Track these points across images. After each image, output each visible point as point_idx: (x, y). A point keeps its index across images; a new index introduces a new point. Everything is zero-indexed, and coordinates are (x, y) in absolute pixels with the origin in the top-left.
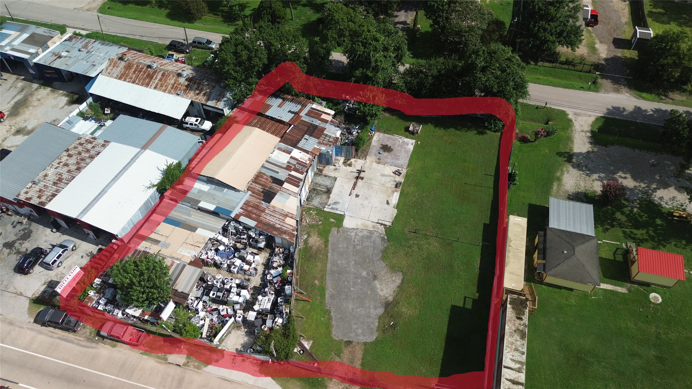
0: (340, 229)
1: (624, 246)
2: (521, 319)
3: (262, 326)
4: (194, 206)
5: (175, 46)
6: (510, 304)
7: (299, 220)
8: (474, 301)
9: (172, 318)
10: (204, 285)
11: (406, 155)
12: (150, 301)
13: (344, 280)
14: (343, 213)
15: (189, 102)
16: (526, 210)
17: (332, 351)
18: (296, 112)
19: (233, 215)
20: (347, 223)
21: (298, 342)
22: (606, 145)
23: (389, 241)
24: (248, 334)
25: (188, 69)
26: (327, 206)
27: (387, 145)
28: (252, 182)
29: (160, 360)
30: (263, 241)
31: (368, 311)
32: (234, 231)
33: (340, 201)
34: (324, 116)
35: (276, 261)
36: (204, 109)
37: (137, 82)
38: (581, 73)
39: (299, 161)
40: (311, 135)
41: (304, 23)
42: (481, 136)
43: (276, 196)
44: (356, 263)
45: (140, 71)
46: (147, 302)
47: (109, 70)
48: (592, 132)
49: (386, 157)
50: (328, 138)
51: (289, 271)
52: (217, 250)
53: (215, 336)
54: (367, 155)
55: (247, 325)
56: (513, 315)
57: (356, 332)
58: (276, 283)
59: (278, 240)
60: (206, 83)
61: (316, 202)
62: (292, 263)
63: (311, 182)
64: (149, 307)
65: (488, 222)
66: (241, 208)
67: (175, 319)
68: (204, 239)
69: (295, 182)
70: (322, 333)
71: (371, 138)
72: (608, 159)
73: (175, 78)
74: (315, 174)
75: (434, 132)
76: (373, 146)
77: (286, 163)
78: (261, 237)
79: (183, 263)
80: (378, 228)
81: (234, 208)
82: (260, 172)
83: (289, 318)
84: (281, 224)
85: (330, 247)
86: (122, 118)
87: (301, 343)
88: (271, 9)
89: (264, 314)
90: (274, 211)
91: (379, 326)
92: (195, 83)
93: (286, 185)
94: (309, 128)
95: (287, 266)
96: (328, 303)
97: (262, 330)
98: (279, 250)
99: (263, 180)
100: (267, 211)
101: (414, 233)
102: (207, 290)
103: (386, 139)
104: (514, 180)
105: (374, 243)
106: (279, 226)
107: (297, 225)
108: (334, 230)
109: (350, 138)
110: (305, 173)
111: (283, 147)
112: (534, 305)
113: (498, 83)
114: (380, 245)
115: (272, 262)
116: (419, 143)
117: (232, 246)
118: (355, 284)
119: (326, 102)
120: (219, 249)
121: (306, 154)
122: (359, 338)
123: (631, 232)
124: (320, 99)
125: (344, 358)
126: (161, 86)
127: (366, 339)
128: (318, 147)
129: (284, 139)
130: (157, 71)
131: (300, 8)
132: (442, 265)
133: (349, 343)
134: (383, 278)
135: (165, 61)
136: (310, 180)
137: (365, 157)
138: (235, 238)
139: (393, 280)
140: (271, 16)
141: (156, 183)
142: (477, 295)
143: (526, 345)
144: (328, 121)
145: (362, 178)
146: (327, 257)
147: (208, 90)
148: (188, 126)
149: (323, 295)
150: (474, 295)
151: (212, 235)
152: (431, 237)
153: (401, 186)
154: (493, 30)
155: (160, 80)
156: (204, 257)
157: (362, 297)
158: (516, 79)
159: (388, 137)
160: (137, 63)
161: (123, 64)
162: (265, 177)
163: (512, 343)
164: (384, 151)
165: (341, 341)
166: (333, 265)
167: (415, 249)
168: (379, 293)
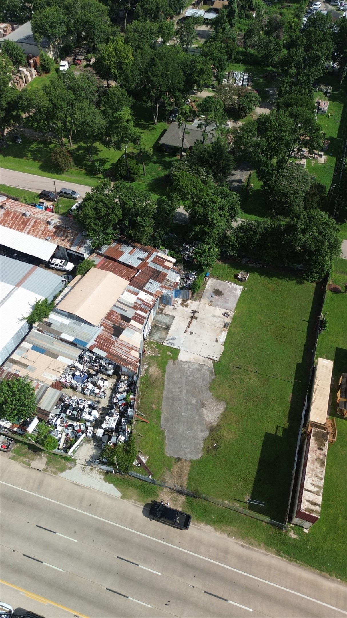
0: (176, 362)
2: (322, 450)
3: (108, 441)
4: (56, 337)
5: (45, 195)
6: (313, 436)
7: (142, 353)
8: (285, 430)
9: (36, 431)
10: (62, 404)
11: (234, 299)
12: (19, 416)
13: (177, 405)
14: (178, 348)
15: (56, 246)
16: (333, 353)
17: (164, 465)
18: (144, 259)
19: (88, 347)
20: (182, 357)
21: (136, 457)
23: (216, 374)
24: (96, 447)
25: (55, 217)
26: (165, 341)
27: (219, 290)
28: (105, 318)
29: (25, 465)
30: (111, 369)
31: (195, 433)
32: (88, 360)
33: (177, 337)
34: (167, 264)
35: (122, 387)
36: (68, 253)
37: (13, 227)
39: (145, 302)
40: (155, 280)
41: (154, 178)
42: (300, 285)
43: (124, 331)
44: (188, 392)
45: (16, 218)
46: (17, 417)
49: (218, 300)
50: (169, 283)
51: (132, 397)
52: (74, 375)
53: (70, 448)
54: (201, 298)
55: (95, 440)
56: (315, 445)
57: (184, 451)
58: (121, 405)
59: (124, 369)
60: (70, 231)
61: (157, 337)
62: (135, 389)
63: (153, 319)
64: (19, 421)
65: (300, 362)
66: (95, 341)
67: (38, 432)
68: (64, 366)
69: (140, 320)
70: (157, 450)
71: (206, 282)
73: (45, 225)
74: (157, 313)
75: (259, 280)
76: (207, 290)
77: (133, 302)
78: (110, 366)
79: (46, 386)
80: (207, 363)
81: (90, 340)
82: (112, 310)
83: (130, 436)
84: (127, 355)
85: (166, 376)
87: (139, 457)
88: (127, 167)
89: (110, 431)
90: (122, 344)
91: (204, 447)
92: (61, 231)
93: (132, 322)
94: (154, 273)
95: (131, 392)
96: (163, 424)
97: (108, 445)
98: (125, 377)
99: (114, 317)
100: (116, 344)
101: (238, 368)
102: (65, 408)
103: (218, 285)
104: (325, 326)
105: (203, 375)
106: (125, 358)
107: (140, 357)
108: (170, 362)
109: (188, 282)
110: (149, 312)
111: (131, 289)
112: (334, 437)
113: (315, 243)
114: (208, 377)
115: (118, 387)
116: (246, 289)
117: (86, 372)
118: (186, 410)
119: (169, 250)
120: (75, 374)
121: (150, 296)
122: (187, 456)
124: (164, 248)
125: (174, 472)
126: (34, 232)
127: (193, 457)
128: (161, 290)
129: (132, 282)
130: (30, 218)
131: (151, 164)
132: (259, 398)
133: (178, 460)
134: (210, 406)
135: (37, 210)
136: (153, 318)
137: (199, 299)
138: (89, 365)
139: (218, 409)
140: (127, 172)
141: (26, 317)
142: (287, 425)
143: (324, 472)
144: (170, 267)
145: (196, 318)
146: (164, 385)
147: (72, 237)
148: (54, 266)
149: (159, 418)
150: (285, 425)
151: (70, 362)
152: (252, 373)
153: (229, 326)
154: (315, 194)
155: (33, 226)
156: (63, 380)
157: (191, 421)
158: (331, 240)
159: (220, 283)
160: (14, 211)
161: (3, 211)
162: (115, 314)
163: (313, 470)
164: (216, 295)
165: (172, 458)
166: (168, 393)
167: (238, 382)
168: (206, 418)
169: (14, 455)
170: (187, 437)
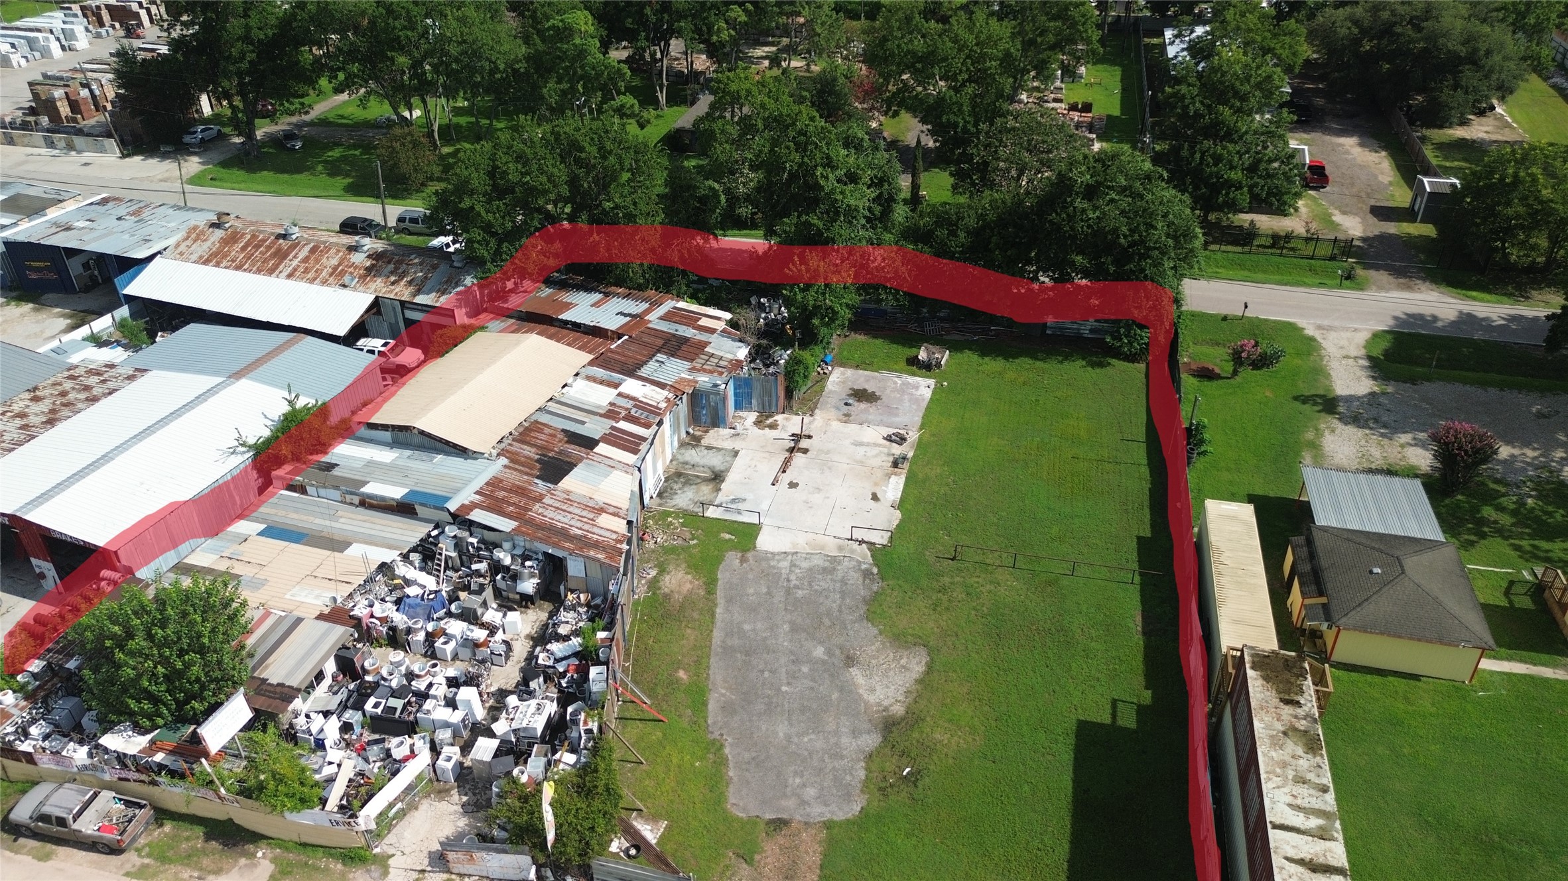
0: (750, 555)
1: (1526, 574)
2: (1298, 704)
3: (512, 771)
6: (1253, 668)
8: (1141, 710)
10: (351, 684)
11: (914, 407)
13: (760, 667)
14: (755, 522)
15: (369, 299)
17: (726, 847)
18: (636, 315)
19: (453, 506)
20: (766, 542)
22: (1413, 380)
23: (883, 579)
24: (470, 808)
26: (711, 508)
27: (865, 390)
28: (512, 440)
30: (532, 576)
31: (833, 740)
32: (453, 555)
33: (749, 496)
34: (704, 322)
35: (567, 622)
36: (406, 321)
37: (246, 267)
38: (1313, 261)
39: (641, 402)
40: (672, 355)
42: (1098, 370)
43: (576, 469)
44: (795, 629)
45: (257, 247)
47: (182, 248)
48: (1370, 358)
49: (865, 411)
50: (716, 361)
51: (602, 635)
53: (365, 802)
54: (816, 407)
55: (468, 787)
56: (1267, 693)
57: (799, 796)
58: (565, 673)
59: (575, 568)
60: (416, 261)
61: (683, 500)
63: (672, 460)
65: (1147, 533)
67: (248, 757)
69: (631, 444)
70: (697, 801)
71: (824, 376)
72: (1424, 405)
73: (341, 254)
74: (683, 446)
75: (979, 365)
76: (830, 392)
77: (605, 404)
78: (528, 563)
79: (296, 617)
80: (853, 551)
81: (457, 491)
82: (534, 421)
83: (597, 749)
84: (586, 527)
85: (720, 593)
86: (194, 330)
87: (632, 827)
90: (569, 500)
91: (867, 780)
92: (389, 262)
93: (602, 448)
94: (667, 341)
96: (715, 723)
97: (514, 779)
98: (578, 597)
99: (542, 437)
100: (547, 500)
101: (952, 559)
102: (360, 695)
103: (862, 380)
104: (1201, 442)
105: (844, 582)
106: (580, 532)
108: (732, 557)
111: (596, 375)
114: (860, 588)
115: (555, 627)
116: (945, 384)
118: (793, 677)
120: (406, 595)
121: (658, 390)
122: (808, 810)
123: (1533, 546)
125: (766, 864)
126: (306, 271)
128: (691, 378)
129: (602, 360)
130: (299, 243)
132: (1038, 629)
133: (779, 824)
134: (873, 662)
136: (669, 457)
137: (809, 411)
139: (903, 667)
141: (253, 442)
142: (1147, 694)
143: (1326, 767)
144: (716, 330)
146: (713, 615)
147: (421, 274)
149: (700, 705)
150: (1138, 696)
151: (389, 556)
152: (1000, 569)
153: (908, 464)
155: (306, 260)
156: (359, 610)
157: (814, 706)
159: (866, 376)
160: (253, 231)
161: (219, 234)
162: (547, 431)
163: (1284, 765)
164: (859, 401)
165: (753, 821)
166: (729, 634)
167: (959, 593)
168: (865, 696)
169: (147, 861)
170: (806, 753)
